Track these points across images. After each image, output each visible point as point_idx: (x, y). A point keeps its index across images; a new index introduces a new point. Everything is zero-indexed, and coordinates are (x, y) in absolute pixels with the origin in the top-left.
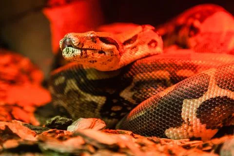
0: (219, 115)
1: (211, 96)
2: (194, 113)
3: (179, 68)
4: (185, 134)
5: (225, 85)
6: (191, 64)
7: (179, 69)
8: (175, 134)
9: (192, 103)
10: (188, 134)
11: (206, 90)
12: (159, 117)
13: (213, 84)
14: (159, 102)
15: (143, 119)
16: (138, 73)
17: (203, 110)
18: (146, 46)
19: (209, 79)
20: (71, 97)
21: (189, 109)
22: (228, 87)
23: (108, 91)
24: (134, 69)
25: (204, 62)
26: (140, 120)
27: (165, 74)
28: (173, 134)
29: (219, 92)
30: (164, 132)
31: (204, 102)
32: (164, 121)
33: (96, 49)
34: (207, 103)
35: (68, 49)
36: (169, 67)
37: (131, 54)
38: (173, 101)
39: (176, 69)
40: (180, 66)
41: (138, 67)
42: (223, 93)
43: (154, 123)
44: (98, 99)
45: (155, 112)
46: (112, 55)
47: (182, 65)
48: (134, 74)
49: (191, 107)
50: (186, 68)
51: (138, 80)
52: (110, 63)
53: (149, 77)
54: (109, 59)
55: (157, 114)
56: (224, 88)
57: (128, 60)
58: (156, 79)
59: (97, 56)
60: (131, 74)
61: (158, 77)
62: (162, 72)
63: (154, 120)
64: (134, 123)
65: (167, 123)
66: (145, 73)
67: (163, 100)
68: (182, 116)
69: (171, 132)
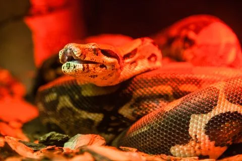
0: (228, 131)
1: (221, 111)
2: (203, 129)
3: (182, 82)
4: (192, 151)
5: (236, 99)
6: (193, 79)
7: (182, 84)
8: (181, 152)
9: (200, 118)
10: (195, 152)
11: (216, 105)
12: (165, 134)
13: (223, 99)
14: (164, 117)
15: (146, 135)
16: (138, 89)
17: (212, 125)
18: (146, 61)
19: (218, 93)
20: (65, 115)
21: (197, 125)
22: (238, 102)
23: (106, 108)
24: (133, 85)
25: (208, 77)
26: (143, 137)
27: (167, 89)
28: (179, 151)
29: (229, 107)
30: (169, 150)
31: (213, 118)
32: (170, 138)
33: (98, 62)
34: (217, 119)
35: (69, 64)
36: (171, 82)
37: (130, 69)
38: (180, 116)
39: (178, 84)
40: (182, 80)
41: (138, 82)
42: (233, 108)
43: (158, 140)
44: (95, 117)
45: (159, 128)
46: (113, 70)
47: (184, 80)
48: (134, 90)
49: (199, 123)
50: (189, 83)
51: (138, 96)
52: (111, 77)
53: (150, 93)
54: (110, 73)
55: (163, 130)
56: (235, 103)
57: (127, 75)
58: (157, 94)
59: (99, 70)
60: (131, 90)
61: (159, 92)
62: (164, 87)
63: (159, 136)
64: (135, 140)
65: (173, 140)
66: (145, 89)
67: (168, 115)
68: (190, 133)
69: (177, 149)
